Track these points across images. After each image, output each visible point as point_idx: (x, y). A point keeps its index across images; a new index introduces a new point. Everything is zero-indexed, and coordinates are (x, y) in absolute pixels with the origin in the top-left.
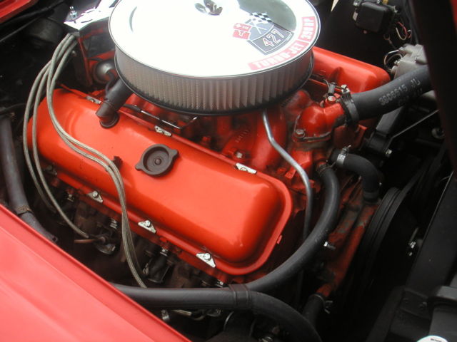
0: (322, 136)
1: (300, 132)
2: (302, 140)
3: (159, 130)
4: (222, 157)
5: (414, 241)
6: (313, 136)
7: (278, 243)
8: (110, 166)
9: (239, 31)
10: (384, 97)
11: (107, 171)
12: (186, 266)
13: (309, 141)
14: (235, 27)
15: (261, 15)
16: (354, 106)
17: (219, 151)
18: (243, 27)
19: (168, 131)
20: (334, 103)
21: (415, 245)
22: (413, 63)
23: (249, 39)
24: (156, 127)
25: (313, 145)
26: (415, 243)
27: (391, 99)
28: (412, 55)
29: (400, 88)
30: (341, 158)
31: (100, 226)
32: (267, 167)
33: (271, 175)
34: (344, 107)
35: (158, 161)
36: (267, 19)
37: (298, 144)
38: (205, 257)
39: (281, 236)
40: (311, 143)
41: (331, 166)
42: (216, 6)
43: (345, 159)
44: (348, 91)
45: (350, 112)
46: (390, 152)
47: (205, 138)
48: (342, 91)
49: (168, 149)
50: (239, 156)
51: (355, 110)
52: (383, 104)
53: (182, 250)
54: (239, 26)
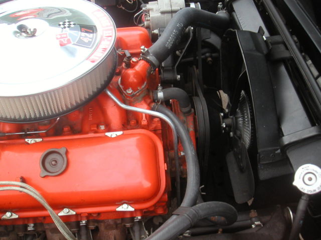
0: (143, 87)
1: (130, 91)
2: (134, 96)
3: (30, 141)
4: (91, 135)
5: (223, 122)
6: (138, 90)
7: (166, 169)
8: (21, 187)
9: (62, 40)
10: (168, 43)
11: (21, 192)
12: (111, 222)
13: (138, 94)
14: (57, 39)
15: (65, 22)
16: (154, 58)
17: (81, 132)
18: (63, 36)
19: (37, 138)
20: (137, 62)
21: (226, 125)
22: (160, 14)
23: (73, 43)
24: (26, 140)
25: (142, 95)
26: (224, 124)
27: (172, 43)
28: (154, 10)
29: (173, 33)
30: (160, 95)
31: (23, 235)
32: (123, 125)
33: (128, 130)
34: (148, 61)
35: (53, 163)
36: (72, 23)
37: (132, 100)
38: (125, 208)
39: (165, 164)
40: (139, 95)
41: (160, 103)
42: (30, 30)
43: (164, 94)
44: (146, 49)
45: (153, 62)
46: (179, 76)
47: (66, 129)
48: (142, 50)
49: (56, 150)
50: (102, 127)
51: (156, 59)
52: (169, 48)
53: (99, 214)
54: (59, 37)
